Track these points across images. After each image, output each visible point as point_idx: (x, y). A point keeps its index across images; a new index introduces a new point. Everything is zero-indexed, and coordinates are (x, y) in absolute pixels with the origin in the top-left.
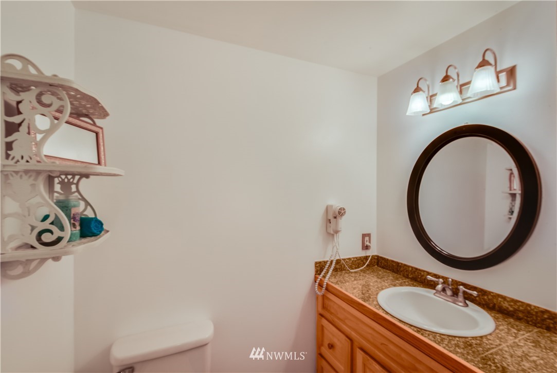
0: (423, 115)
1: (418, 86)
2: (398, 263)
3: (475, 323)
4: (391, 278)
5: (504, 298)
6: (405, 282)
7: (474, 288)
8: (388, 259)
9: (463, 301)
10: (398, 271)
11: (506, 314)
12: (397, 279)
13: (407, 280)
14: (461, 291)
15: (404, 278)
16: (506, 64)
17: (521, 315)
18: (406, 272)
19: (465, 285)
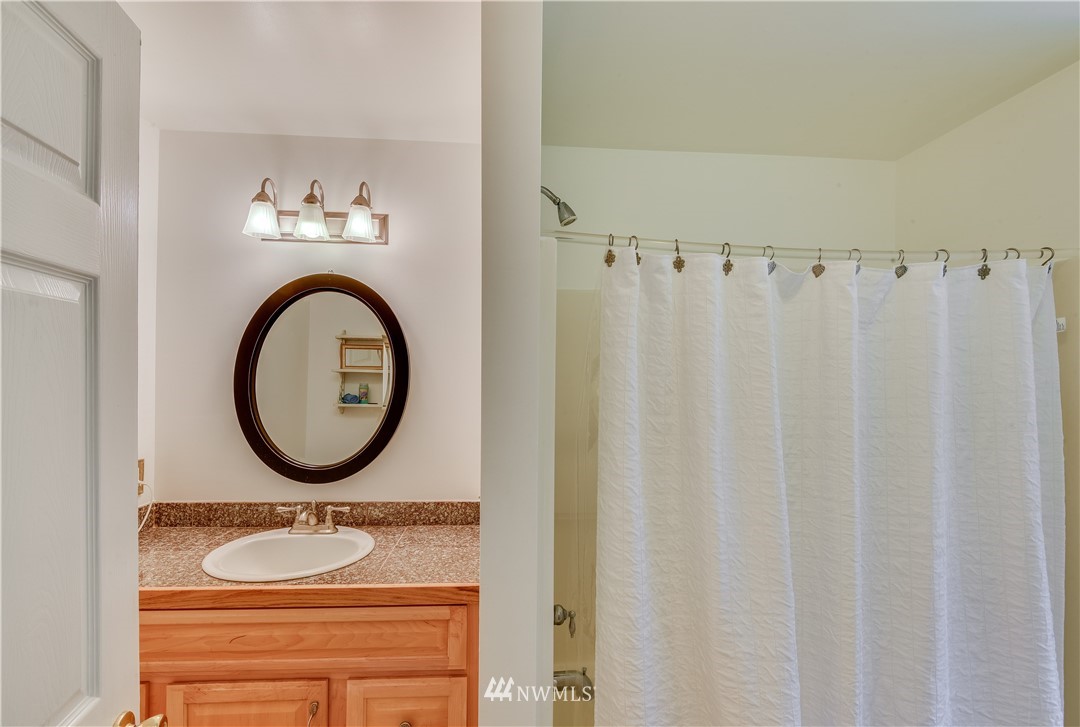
0: (263, 240)
1: (263, 191)
2: (211, 505)
3: (353, 546)
4: (201, 535)
5: (374, 505)
6: (231, 533)
7: (343, 504)
8: (186, 505)
9: (332, 526)
10: (210, 520)
11: (376, 524)
12: (214, 534)
13: (232, 530)
14: (329, 512)
15: (225, 529)
16: (379, 211)
17: (391, 519)
18: (228, 515)
19: (331, 504)
